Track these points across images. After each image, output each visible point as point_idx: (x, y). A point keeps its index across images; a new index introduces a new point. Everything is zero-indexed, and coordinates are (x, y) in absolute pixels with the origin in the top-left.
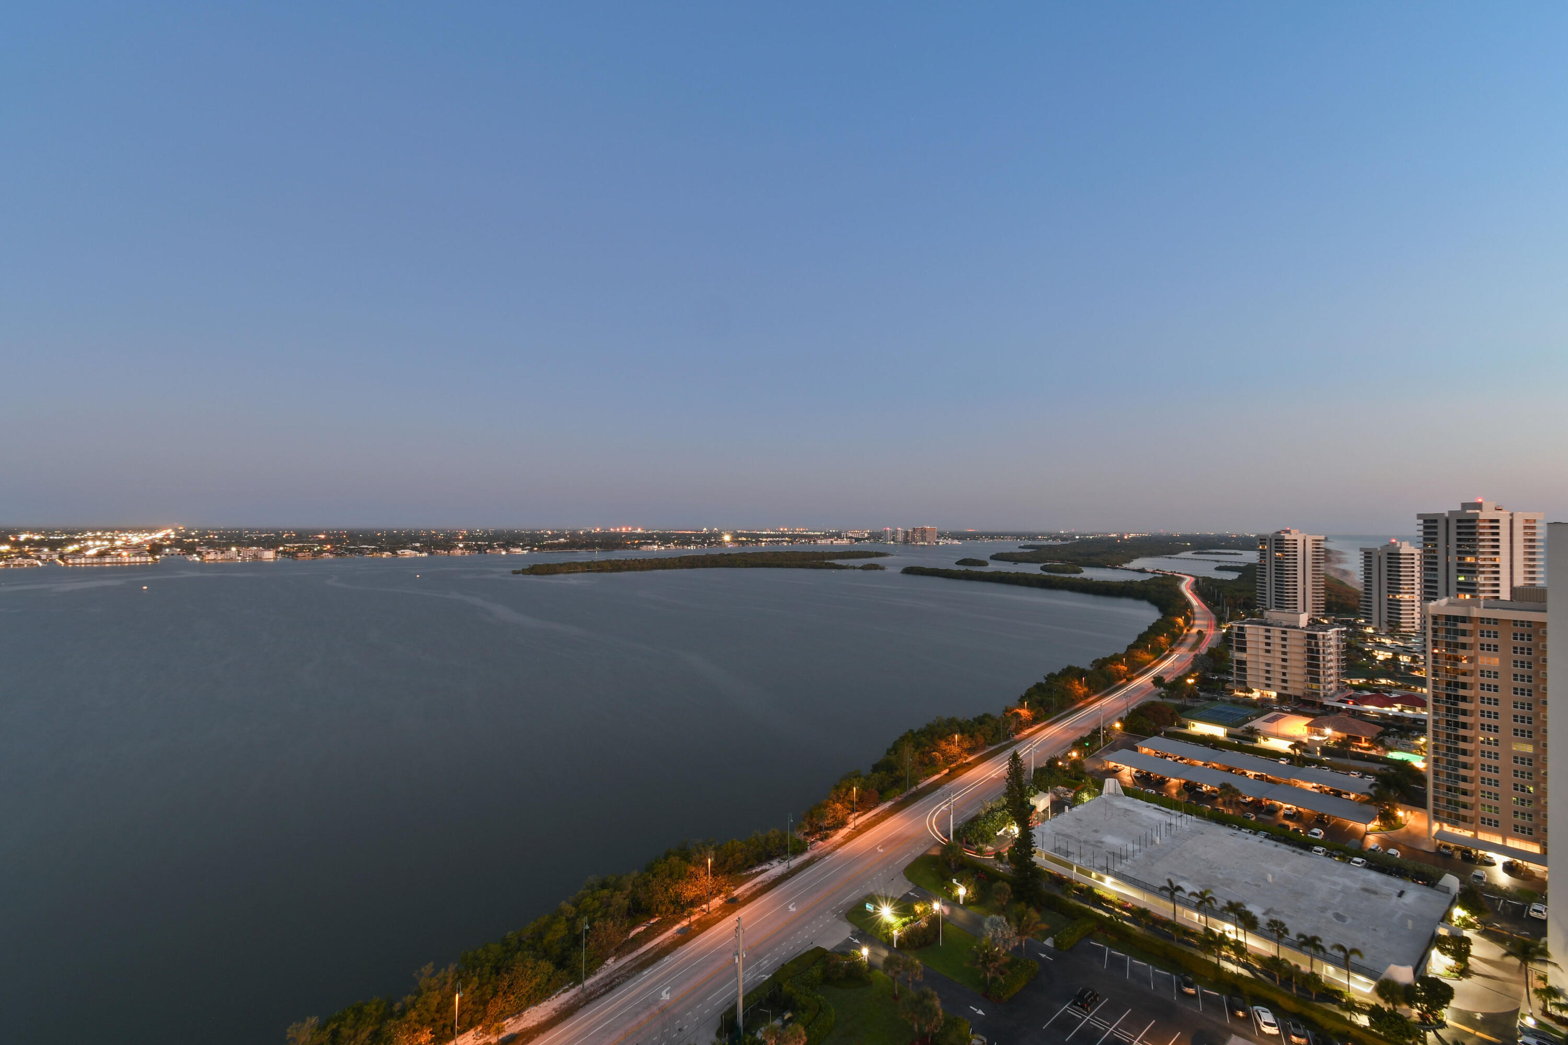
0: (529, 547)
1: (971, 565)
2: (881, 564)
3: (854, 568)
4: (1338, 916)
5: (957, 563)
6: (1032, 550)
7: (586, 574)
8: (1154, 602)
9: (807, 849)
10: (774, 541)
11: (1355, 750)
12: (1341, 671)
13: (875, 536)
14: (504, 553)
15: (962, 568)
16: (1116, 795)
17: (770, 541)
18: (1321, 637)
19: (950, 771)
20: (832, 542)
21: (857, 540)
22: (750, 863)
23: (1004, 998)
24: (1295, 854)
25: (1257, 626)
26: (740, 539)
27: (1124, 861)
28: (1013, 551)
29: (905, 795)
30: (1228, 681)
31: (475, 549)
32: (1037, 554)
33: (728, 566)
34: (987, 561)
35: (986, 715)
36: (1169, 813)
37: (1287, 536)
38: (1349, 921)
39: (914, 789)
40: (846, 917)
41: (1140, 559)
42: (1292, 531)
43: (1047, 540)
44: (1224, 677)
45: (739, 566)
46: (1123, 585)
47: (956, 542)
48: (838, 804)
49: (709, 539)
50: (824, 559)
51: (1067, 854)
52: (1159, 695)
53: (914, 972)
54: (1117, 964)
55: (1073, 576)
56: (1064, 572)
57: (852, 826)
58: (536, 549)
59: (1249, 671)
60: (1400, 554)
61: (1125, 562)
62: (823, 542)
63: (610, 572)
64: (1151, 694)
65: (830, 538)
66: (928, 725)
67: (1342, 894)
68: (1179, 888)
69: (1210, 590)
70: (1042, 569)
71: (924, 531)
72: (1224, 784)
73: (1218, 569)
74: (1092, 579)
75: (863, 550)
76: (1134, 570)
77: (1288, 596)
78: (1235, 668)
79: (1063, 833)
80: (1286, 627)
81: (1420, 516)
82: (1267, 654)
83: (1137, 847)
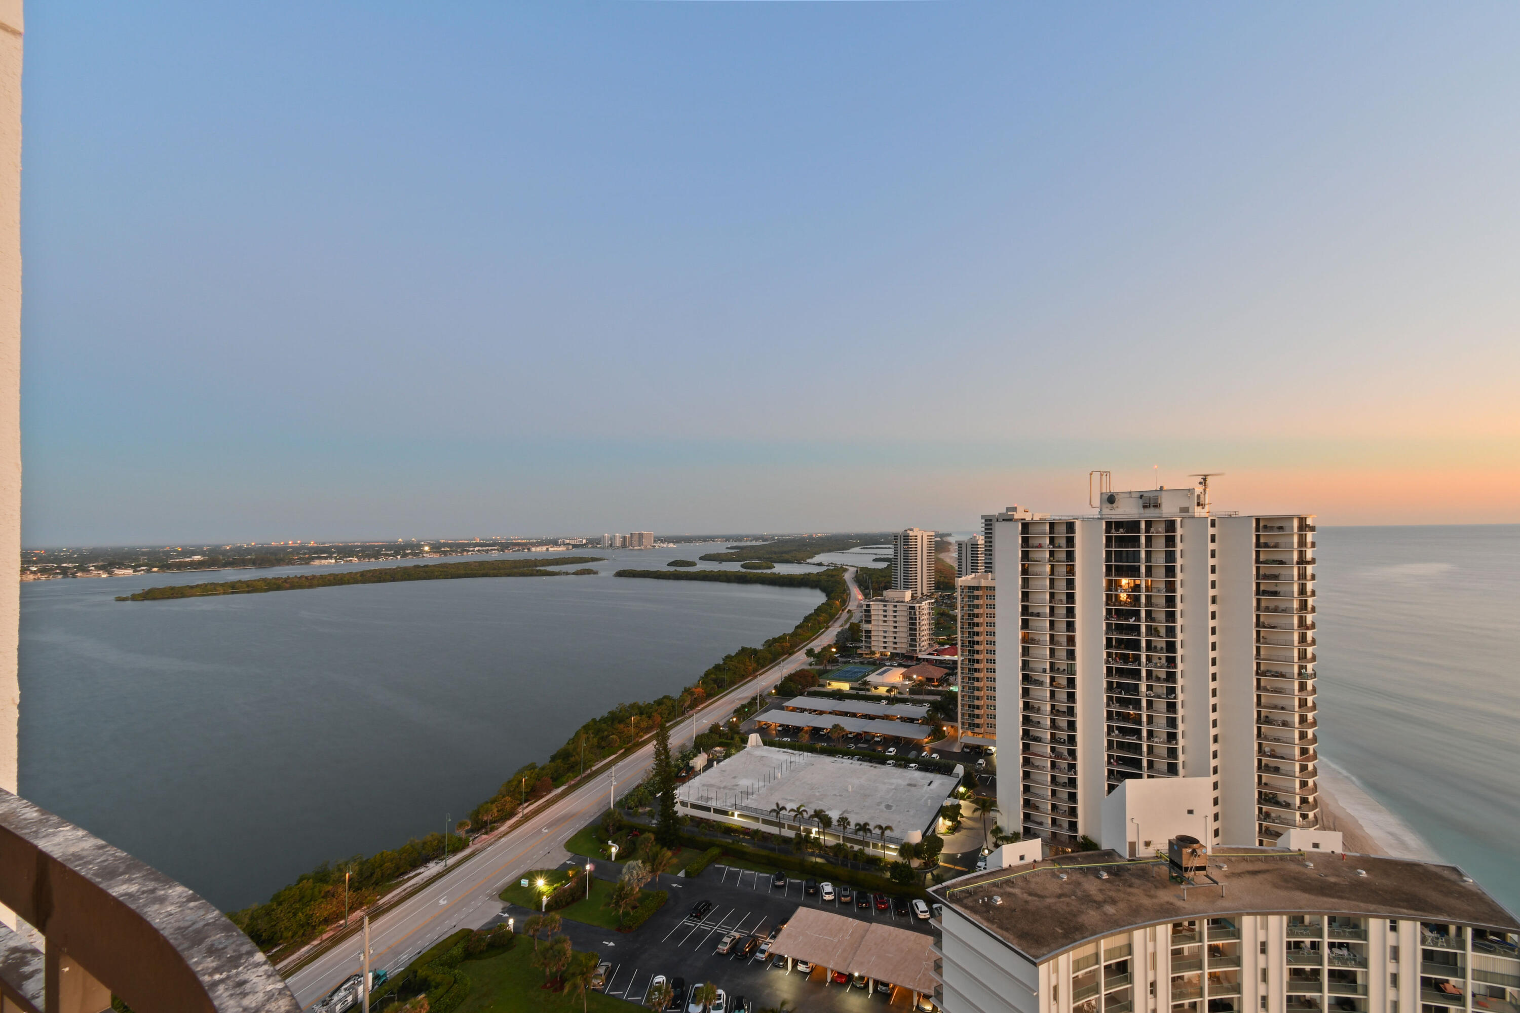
0: (144, 568)
1: (681, 566)
2: (594, 569)
3: (567, 574)
4: (888, 807)
5: (669, 565)
6: (736, 550)
7: (231, 596)
8: (823, 590)
9: (468, 845)
10: (483, 550)
11: (929, 688)
12: (931, 632)
13: (594, 542)
14: (104, 576)
15: (672, 569)
16: (758, 746)
17: (478, 551)
18: (918, 608)
19: (626, 750)
20: (547, 549)
21: (574, 546)
22: (402, 870)
23: (633, 927)
24: (872, 768)
25: (878, 603)
26: (443, 549)
27: (751, 797)
28: (720, 552)
29: (579, 778)
30: (859, 647)
31: (58, 573)
32: (739, 554)
33: (425, 579)
34: (696, 562)
35: (665, 697)
36: (793, 753)
37: (911, 533)
38: (894, 808)
39: (589, 771)
40: (499, 897)
41: (822, 554)
42: (914, 529)
43: (751, 541)
44: (858, 645)
45: (437, 578)
46: (802, 577)
47: (671, 545)
48: (507, 797)
49: (404, 550)
50: (536, 566)
51: (708, 799)
52: (811, 664)
53: (553, 926)
54: (733, 876)
55: (765, 571)
56: (760, 569)
57: (520, 815)
58: (155, 569)
59: (873, 638)
60: (978, 545)
61: (809, 558)
62: (539, 549)
63: (266, 592)
64: (804, 663)
65: (546, 545)
66: (609, 712)
67: (894, 791)
68: (784, 808)
69: (864, 577)
70: (742, 566)
71: (641, 536)
72: (835, 725)
73: (875, 560)
74: (779, 573)
75: (578, 556)
76: (814, 564)
77: (911, 579)
78: (864, 637)
79: (709, 783)
80: (897, 602)
81: (983, 517)
82: (885, 624)
83: (761, 784)
